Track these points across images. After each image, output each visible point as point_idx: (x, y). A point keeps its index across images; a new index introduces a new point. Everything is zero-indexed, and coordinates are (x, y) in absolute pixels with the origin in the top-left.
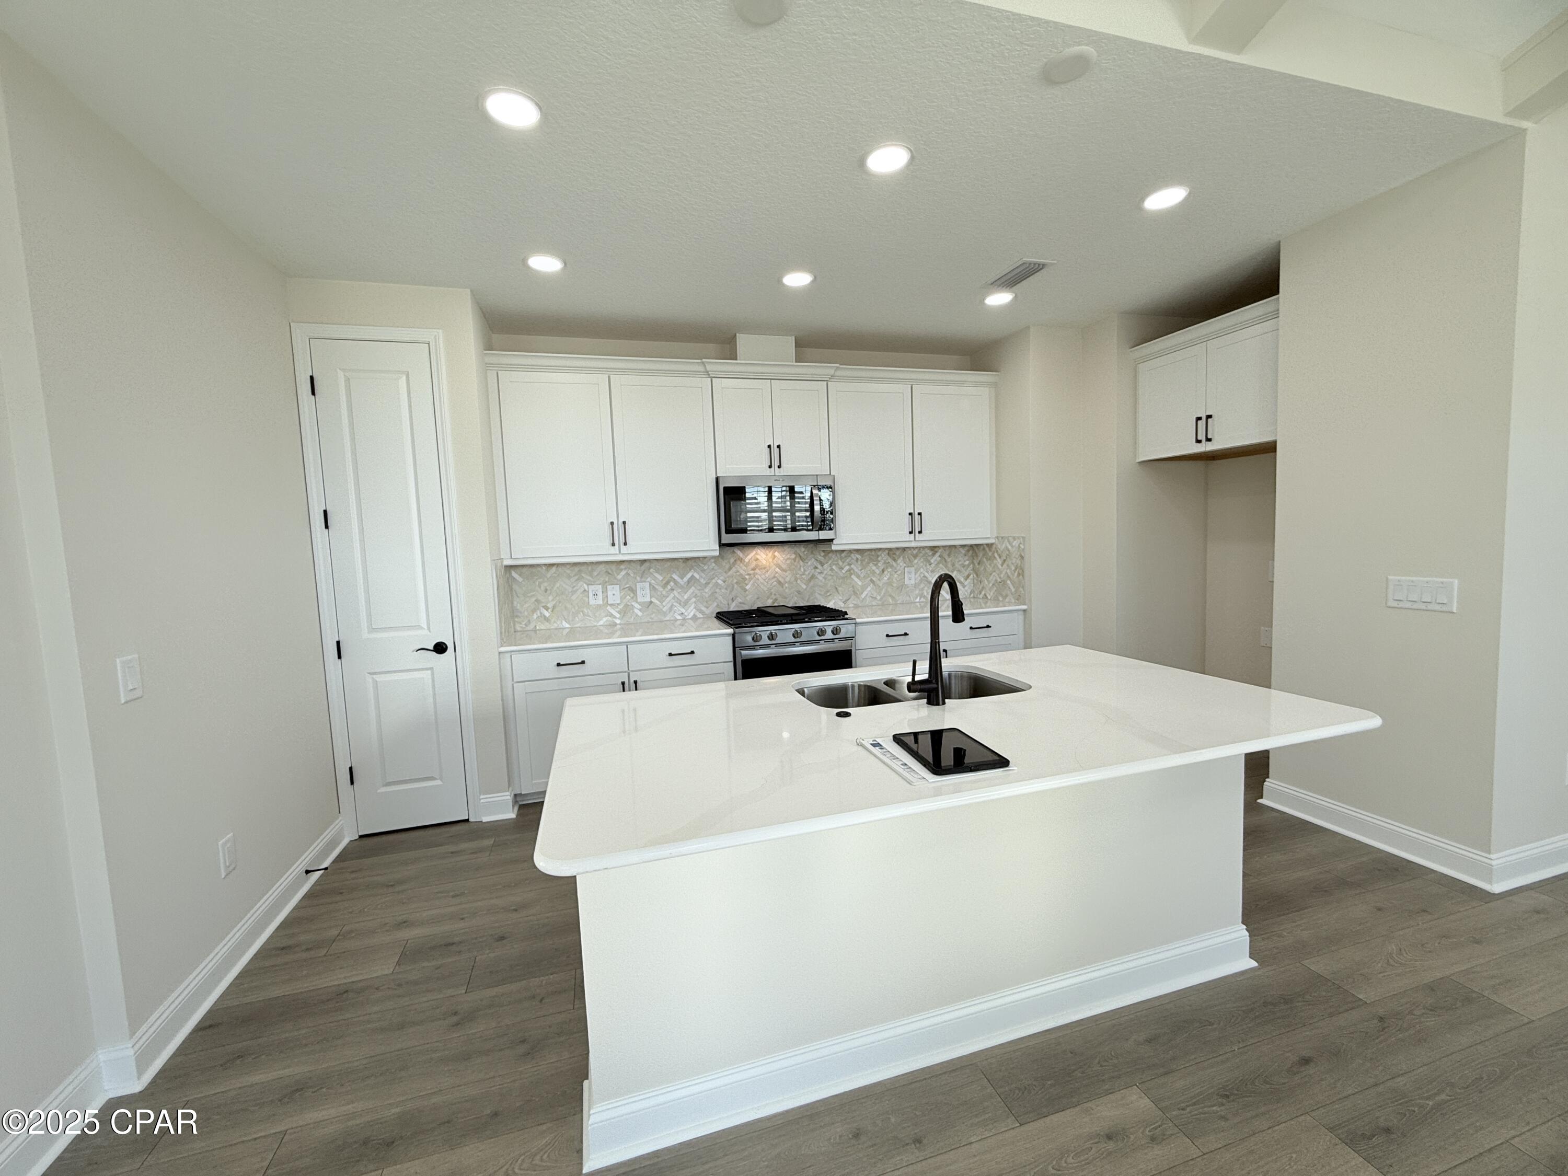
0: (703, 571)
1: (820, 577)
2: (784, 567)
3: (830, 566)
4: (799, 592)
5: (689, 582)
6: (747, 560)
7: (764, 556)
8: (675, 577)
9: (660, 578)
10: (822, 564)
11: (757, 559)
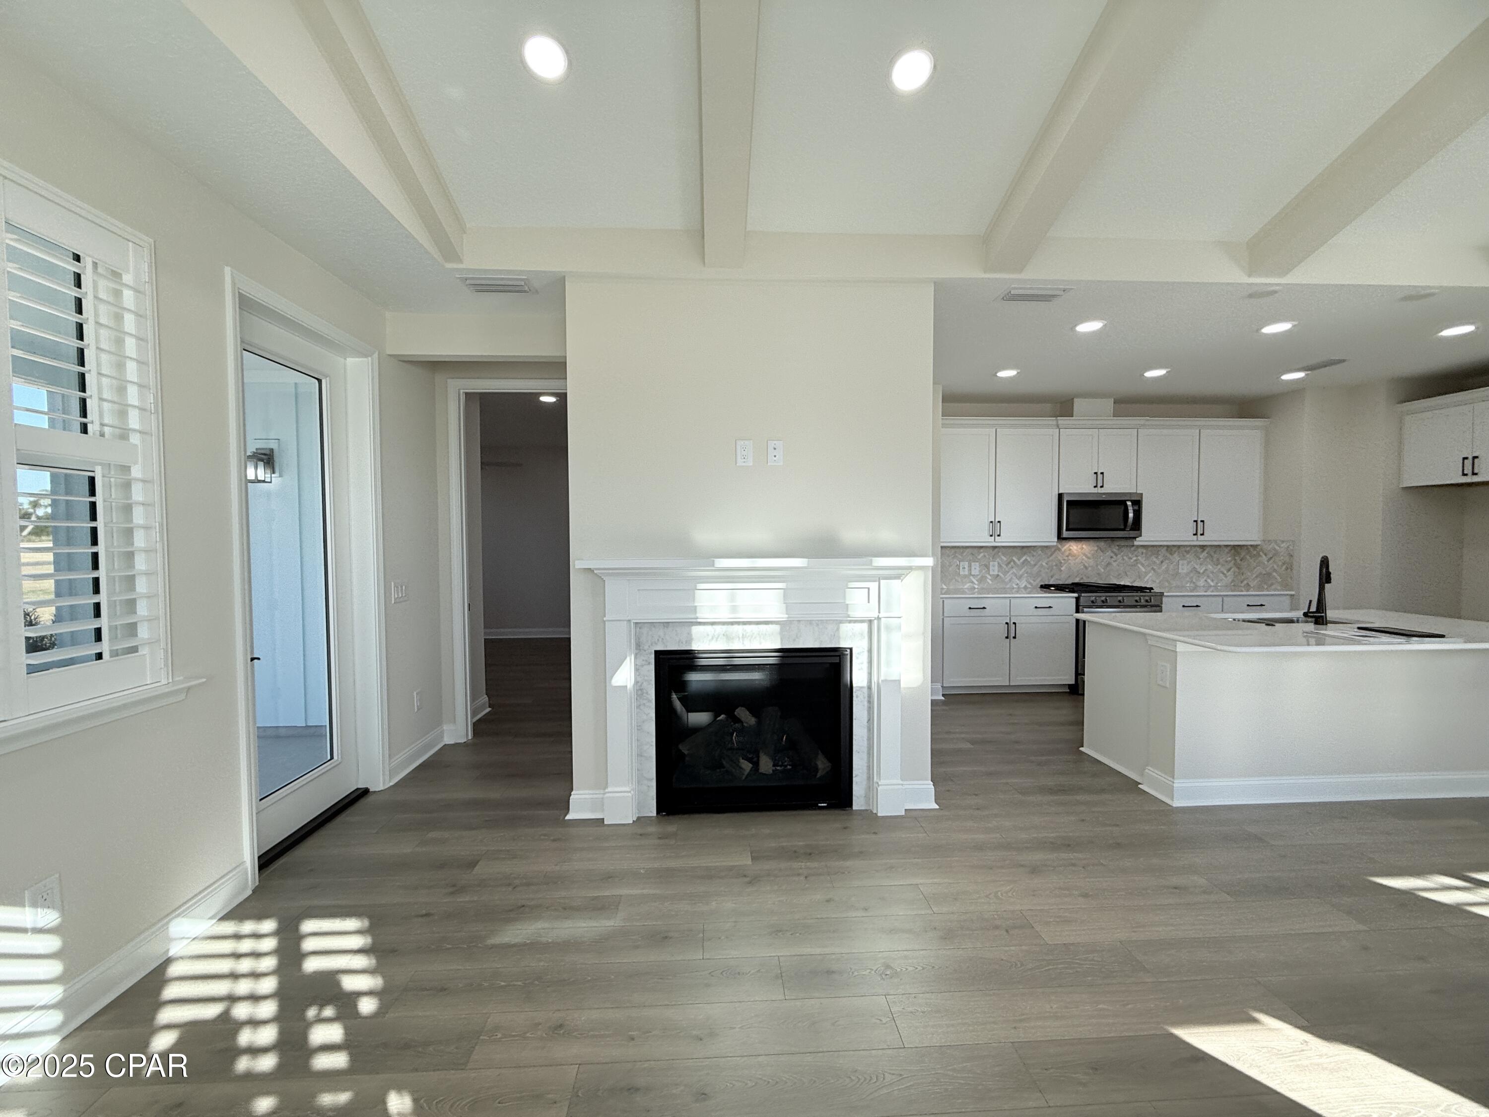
0: (1033, 556)
1: (1115, 564)
2: (1089, 555)
3: (1122, 556)
4: (1099, 574)
5: (1023, 563)
6: (1063, 550)
7: (1075, 547)
8: (1014, 558)
9: (1005, 559)
10: (1116, 555)
11: (1070, 550)
